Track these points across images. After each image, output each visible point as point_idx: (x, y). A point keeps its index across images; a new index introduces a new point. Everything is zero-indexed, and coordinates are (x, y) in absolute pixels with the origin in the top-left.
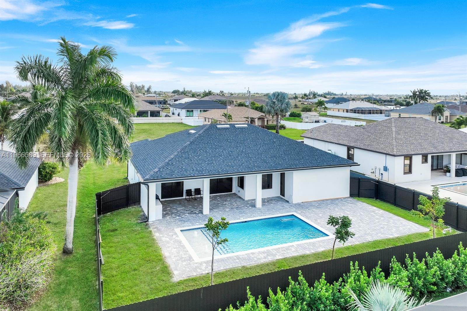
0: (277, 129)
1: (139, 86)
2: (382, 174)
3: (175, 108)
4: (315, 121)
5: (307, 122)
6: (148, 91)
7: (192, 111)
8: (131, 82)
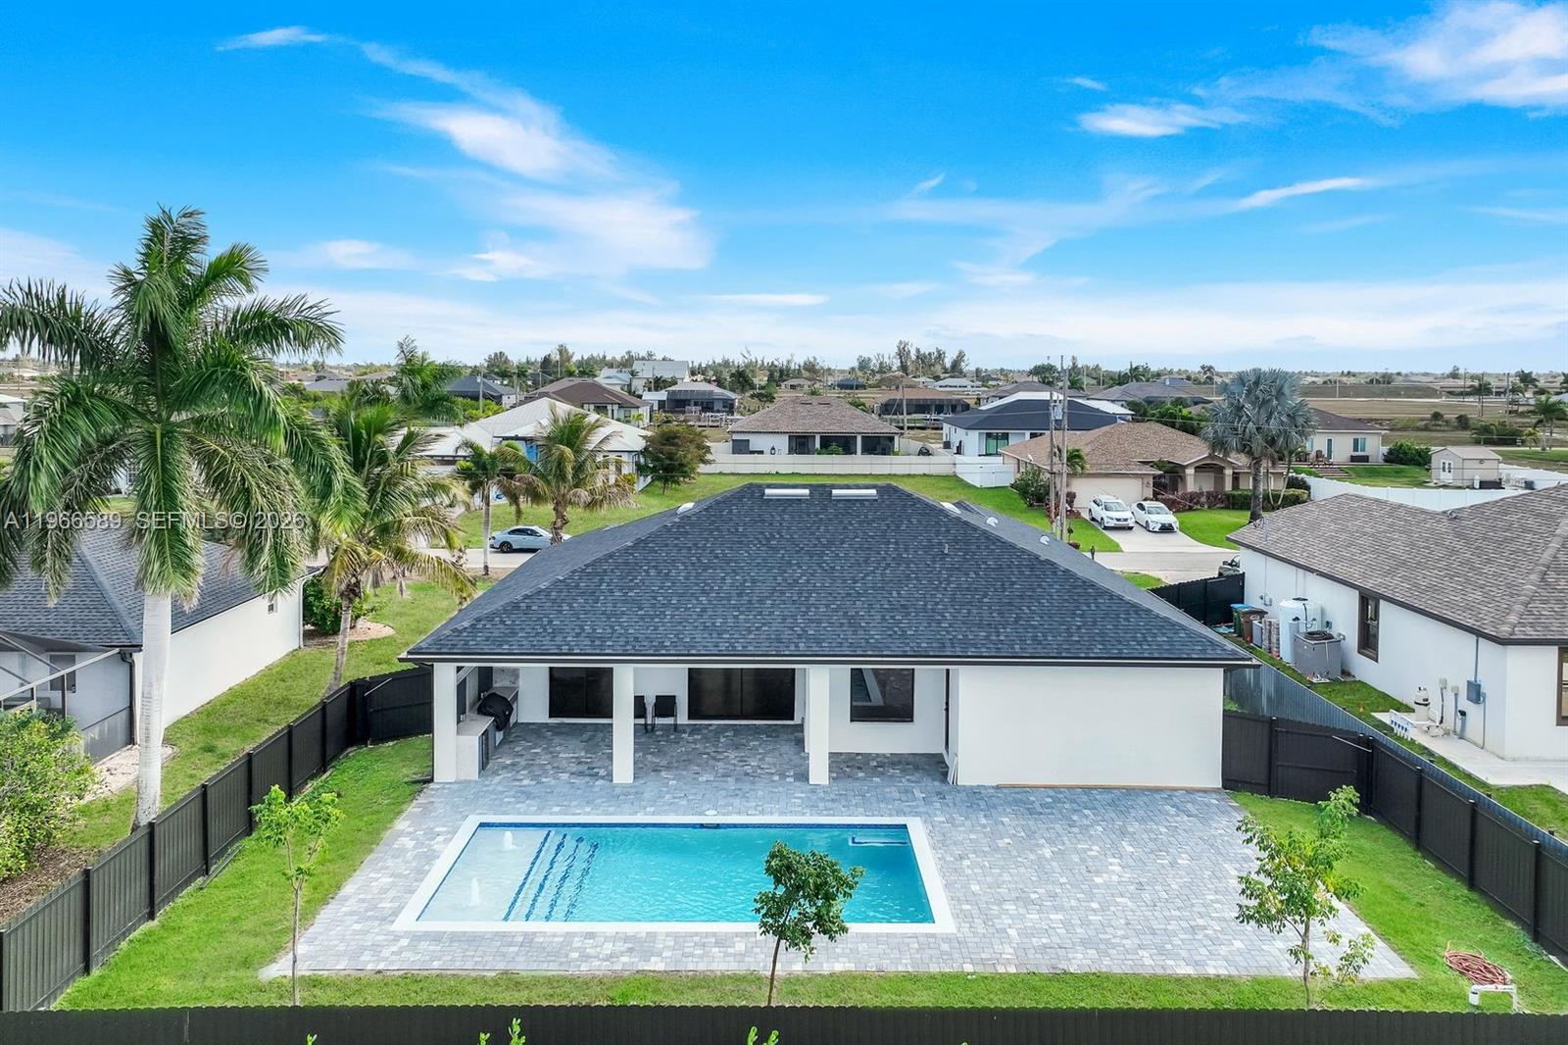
0: (1255, 507)
1: (927, 353)
2: (1463, 714)
3: (954, 427)
4: (1481, 482)
5: (1445, 486)
6: (956, 369)
7: (1006, 437)
8: (901, 342)
